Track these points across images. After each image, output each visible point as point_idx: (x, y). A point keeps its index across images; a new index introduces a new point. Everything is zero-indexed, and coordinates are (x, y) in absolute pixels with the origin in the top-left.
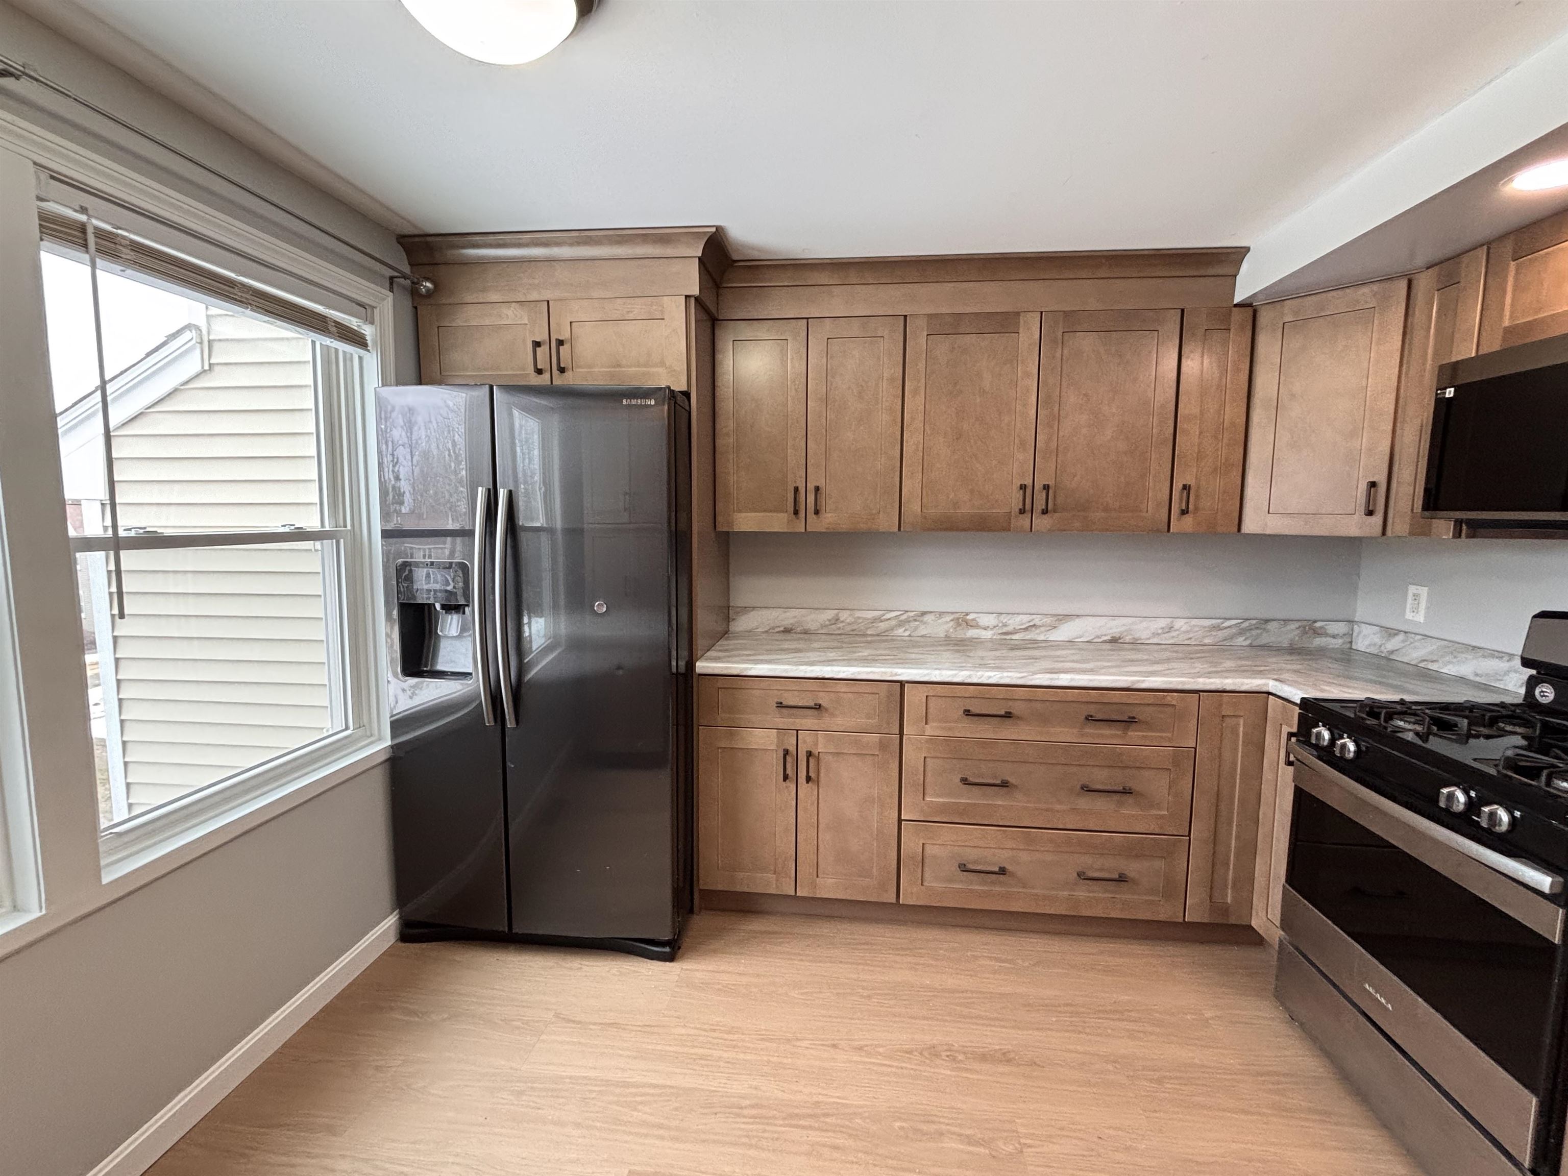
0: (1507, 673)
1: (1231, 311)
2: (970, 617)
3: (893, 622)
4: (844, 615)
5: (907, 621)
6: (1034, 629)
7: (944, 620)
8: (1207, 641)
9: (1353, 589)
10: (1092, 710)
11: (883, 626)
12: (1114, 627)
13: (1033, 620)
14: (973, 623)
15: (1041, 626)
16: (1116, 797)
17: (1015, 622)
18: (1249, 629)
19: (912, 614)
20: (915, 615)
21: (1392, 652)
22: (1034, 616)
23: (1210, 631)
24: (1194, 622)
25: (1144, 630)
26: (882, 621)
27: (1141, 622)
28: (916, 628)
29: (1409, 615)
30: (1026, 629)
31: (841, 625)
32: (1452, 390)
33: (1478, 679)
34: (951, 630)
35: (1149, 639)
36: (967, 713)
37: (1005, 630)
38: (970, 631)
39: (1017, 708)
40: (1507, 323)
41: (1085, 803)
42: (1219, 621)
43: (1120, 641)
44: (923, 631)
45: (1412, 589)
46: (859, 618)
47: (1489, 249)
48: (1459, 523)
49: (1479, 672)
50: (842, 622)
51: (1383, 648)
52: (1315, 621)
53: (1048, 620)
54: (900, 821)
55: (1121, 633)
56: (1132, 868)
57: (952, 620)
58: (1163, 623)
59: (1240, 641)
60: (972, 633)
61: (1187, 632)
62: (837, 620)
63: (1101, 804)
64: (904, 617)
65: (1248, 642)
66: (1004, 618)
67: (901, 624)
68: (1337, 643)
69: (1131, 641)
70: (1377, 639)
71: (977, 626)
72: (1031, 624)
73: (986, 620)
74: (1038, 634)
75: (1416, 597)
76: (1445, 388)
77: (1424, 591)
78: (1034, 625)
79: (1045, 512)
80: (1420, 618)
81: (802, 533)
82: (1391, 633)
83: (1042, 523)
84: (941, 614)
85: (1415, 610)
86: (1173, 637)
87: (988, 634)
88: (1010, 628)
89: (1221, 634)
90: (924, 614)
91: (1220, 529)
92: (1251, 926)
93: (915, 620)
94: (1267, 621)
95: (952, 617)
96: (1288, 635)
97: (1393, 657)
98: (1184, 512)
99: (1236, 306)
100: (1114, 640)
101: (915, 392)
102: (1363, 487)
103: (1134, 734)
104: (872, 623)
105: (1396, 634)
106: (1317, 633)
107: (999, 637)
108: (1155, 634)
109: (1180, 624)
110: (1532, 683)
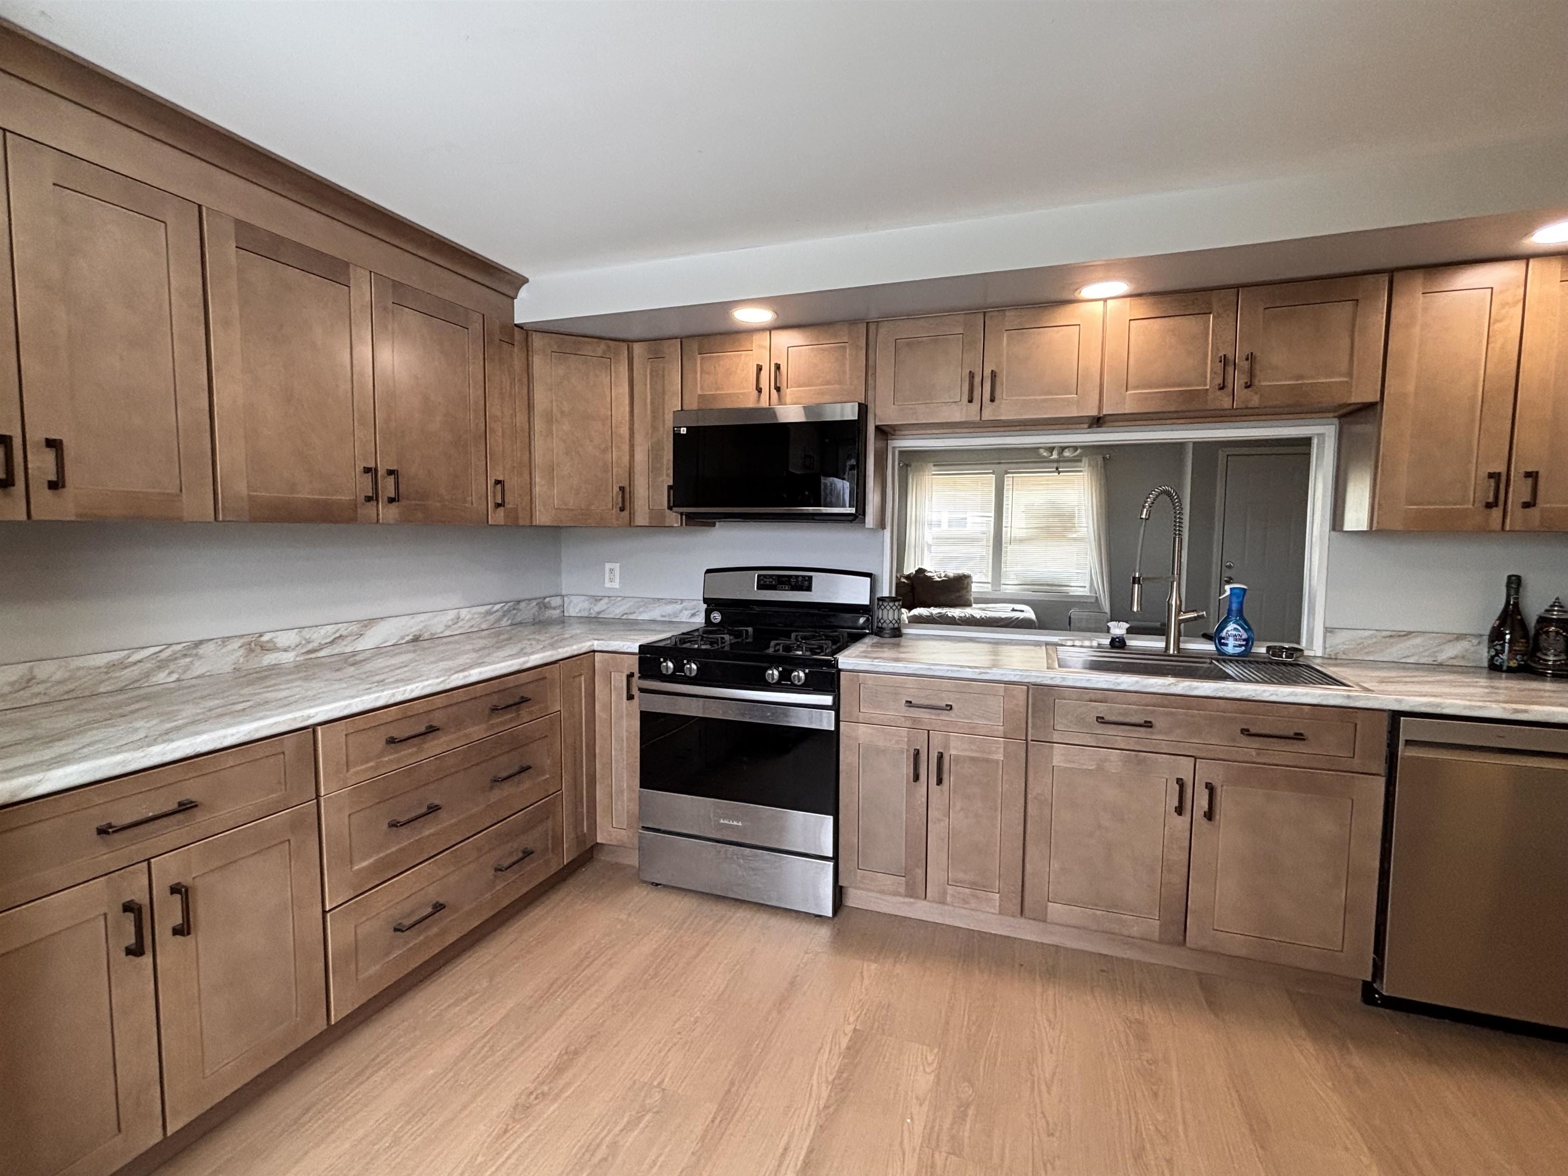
0: (681, 611)
1: (513, 330)
2: (265, 638)
3: (148, 665)
4: (44, 670)
5: (173, 659)
6: (340, 641)
7: (230, 647)
8: (484, 626)
9: (558, 573)
10: (495, 700)
11: (128, 674)
12: (412, 626)
13: (338, 630)
14: (270, 645)
15: (347, 637)
16: (516, 779)
17: (320, 636)
18: (509, 611)
19: (179, 647)
20: (189, 648)
21: (599, 613)
22: (340, 625)
23: (485, 617)
24: (475, 610)
25: (438, 624)
26: (126, 667)
27: (436, 616)
28: (187, 668)
29: (608, 585)
30: (332, 642)
31: (40, 688)
32: (685, 429)
33: (664, 619)
34: (242, 660)
35: (442, 632)
36: (391, 741)
37: (310, 647)
38: (266, 657)
39: (438, 719)
40: (699, 392)
41: (496, 795)
42: (491, 606)
43: (421, 639)
44: (199, 668)
45: (608, 566)
46: (79, 669)
47: (681, 342)
48: (682, 514)
49: (664, 614)
50: (44, 682)
51: (592, 611)
52: (545, 598)
53: (354, 628)
54: (324, 912)
55: (421, 630)
56: (527, 841)
57: (240, 647)
58: (452, 614)
59: (505, 622)
60: (270, 659)
61: (469, 620)
62: (30, 680)
63: (508, 789)
64: (163, 655)
65: (509, 622)
66: (307, 634)
67: (162, 665)
68: (556, 613)
69: (429, 637)
70: (586, 605)
71: (276, 649)
72: (337, 635)
73: (283, 639)
74: (346, 646)
75: (611, 570)
76: (680, 427)
77: (616, 566)
78: (341, 636)
79: (391, 500)
80: (616, 585)
81: (20, 523)
82: (597, 599)
83: (389, 513)
84: (225, 640)
85: (611, 580)
86: (460, 627)
87: (288, 658)
88: (315, 645)
89: (492, 618)
90: (201, 642)
91: (521, 522)
92: (598, 843)
93: (185, 656)
94: (519, 602)
95: (239, 643)
96: (528, 612)
97: (601, 616)
98: (498, 505)
99: (516, 325)
100: (416, 639)
101: (226, 323)
102: (616, 489)
103: (525, 713)
104: (107, 673)
105: (601, 599)
106: (546, 607)
107: (302, 658)
108: (448, 627)
109: (464, 613)
110: (708, 613)
